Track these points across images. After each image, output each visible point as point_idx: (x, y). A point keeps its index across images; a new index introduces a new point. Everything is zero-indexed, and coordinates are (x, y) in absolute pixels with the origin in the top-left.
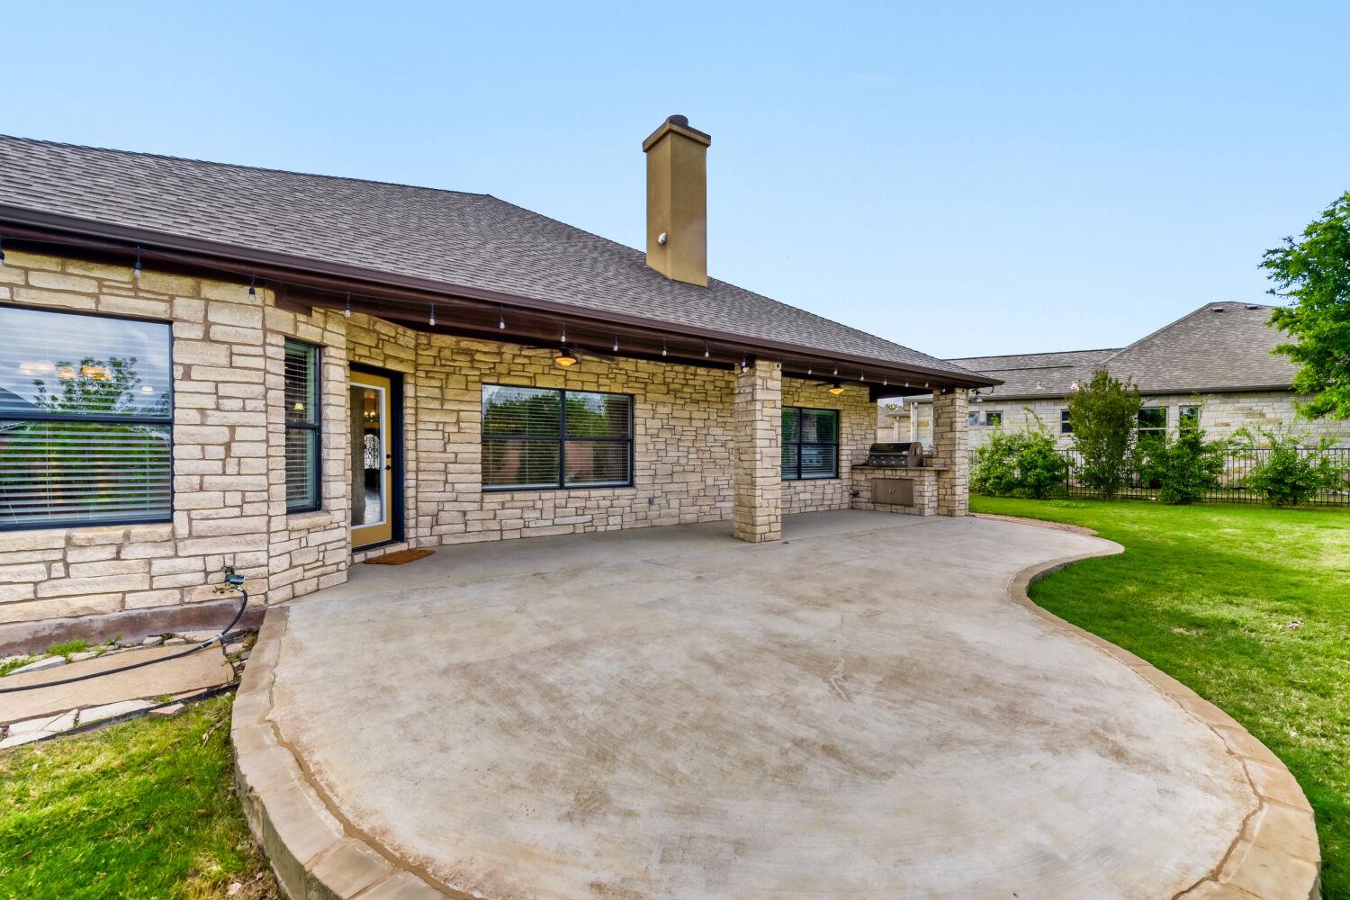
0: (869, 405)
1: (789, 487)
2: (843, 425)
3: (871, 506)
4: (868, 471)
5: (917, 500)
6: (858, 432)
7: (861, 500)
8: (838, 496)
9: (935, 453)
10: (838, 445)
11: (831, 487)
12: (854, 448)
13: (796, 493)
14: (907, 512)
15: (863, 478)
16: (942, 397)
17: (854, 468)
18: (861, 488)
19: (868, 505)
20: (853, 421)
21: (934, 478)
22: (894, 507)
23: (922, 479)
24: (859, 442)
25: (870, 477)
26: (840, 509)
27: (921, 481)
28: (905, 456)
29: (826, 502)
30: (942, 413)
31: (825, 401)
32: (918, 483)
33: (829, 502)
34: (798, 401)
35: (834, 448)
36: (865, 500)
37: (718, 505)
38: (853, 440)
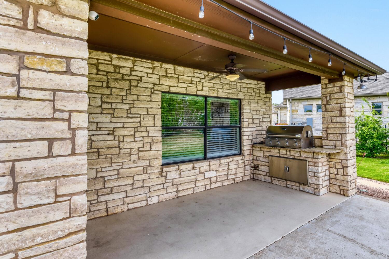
0: (265, 96)
1: (193, 168)
2: (245, 111)
3: (269, 179)
4: (266, 150)
5: (312, 180)
6: (257, 117)
7: (260, 172)
8: (241, 170)
9: (325, 136)
10: (240, 127)
11: (234, 163)
12: (254, 129)
13: (200, 173)
14: (301, 189)
15: (262, 155)
16: (331, 85)
17: (254, 145)
18: (260, 163)
19: (267, 178)
20: (252, 108)
21: (325, 159)
22: (289, 183)
23: (316, 160)
24: (258, 125)
25: (267, 154)
26: (243, 181)
27: (315, 163)
28: (299, 139)
29: (230, 177)
30: (330, 99)
31: (228, 91)
32: (312, 164)
33: (233, 177)
34: (202, 90)
35: (238, 129)
36: (264, 174)
37: (102, 198)
38: (253, 123)
